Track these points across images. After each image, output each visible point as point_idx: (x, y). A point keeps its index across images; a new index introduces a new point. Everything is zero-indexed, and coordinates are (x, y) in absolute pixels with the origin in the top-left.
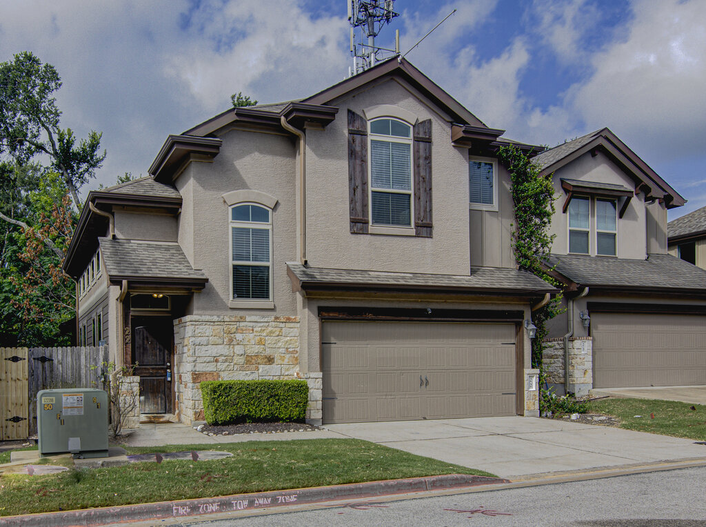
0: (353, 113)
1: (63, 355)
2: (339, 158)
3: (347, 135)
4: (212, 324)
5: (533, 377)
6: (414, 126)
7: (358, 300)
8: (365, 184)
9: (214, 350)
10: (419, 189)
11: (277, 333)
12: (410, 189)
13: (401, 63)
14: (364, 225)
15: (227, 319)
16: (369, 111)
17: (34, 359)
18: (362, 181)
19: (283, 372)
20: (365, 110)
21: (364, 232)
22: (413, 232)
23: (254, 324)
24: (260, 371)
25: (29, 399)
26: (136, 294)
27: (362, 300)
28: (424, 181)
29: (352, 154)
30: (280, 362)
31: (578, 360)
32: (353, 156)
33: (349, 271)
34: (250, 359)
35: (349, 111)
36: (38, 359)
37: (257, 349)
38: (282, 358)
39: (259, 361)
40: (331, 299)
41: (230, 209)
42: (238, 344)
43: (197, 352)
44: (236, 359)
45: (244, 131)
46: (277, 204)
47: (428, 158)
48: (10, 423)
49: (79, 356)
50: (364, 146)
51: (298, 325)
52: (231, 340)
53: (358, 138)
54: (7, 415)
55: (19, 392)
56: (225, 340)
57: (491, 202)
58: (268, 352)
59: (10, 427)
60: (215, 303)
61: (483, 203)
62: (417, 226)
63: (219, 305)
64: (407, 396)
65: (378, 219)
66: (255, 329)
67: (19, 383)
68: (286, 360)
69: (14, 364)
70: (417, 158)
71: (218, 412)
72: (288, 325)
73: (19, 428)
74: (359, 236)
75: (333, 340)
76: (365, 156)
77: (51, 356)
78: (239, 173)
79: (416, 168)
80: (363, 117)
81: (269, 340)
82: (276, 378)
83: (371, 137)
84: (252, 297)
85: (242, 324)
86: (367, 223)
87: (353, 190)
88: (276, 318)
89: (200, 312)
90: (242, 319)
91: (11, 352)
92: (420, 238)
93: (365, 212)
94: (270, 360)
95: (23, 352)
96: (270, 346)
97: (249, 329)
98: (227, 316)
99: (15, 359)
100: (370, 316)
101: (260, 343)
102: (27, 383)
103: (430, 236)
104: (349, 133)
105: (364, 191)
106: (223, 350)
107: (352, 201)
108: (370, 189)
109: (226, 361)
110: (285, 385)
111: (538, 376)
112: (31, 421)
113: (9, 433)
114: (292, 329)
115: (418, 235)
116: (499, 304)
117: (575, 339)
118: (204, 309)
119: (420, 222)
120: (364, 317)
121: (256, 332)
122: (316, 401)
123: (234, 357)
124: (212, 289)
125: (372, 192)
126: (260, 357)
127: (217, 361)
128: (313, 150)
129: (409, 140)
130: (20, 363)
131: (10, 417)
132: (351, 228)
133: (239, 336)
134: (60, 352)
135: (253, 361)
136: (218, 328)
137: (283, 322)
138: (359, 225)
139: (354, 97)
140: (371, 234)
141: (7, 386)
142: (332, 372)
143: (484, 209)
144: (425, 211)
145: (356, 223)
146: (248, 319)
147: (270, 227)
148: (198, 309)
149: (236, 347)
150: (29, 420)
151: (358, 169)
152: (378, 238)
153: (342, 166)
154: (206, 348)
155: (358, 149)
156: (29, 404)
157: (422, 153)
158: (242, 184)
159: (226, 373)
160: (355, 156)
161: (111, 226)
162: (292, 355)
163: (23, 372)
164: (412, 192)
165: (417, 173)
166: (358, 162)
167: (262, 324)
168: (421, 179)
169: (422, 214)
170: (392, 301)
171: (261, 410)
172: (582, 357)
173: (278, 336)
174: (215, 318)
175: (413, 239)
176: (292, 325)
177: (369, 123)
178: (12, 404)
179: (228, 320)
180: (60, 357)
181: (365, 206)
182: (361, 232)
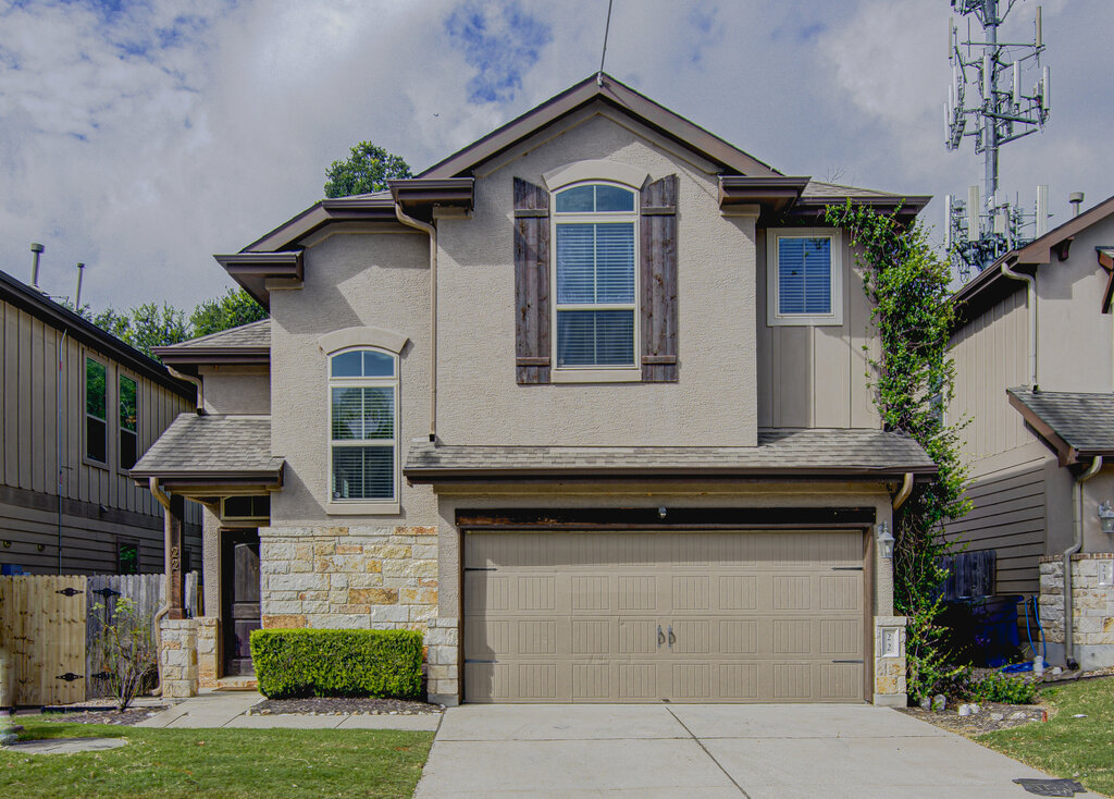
0: (523, 183)
1: (134, 588)
2: (498, 262)
3: (513, 220)
4: (295, 539)
5: (894, 631)
6: (641, 190)
7: (529, 496)
8: (543, 299)
9: (299, 582)
10: (651, 299)
11: (402, 553)
12: (632, 301)
13: (604, 85)
14: (543, 369)
15: (317, 532)
16: (552, 175)
17: (94, 592)
18: (539, 295)
19: (413, 616)
20: (545, 175)
21: (543, 380)
22: (637, 375)
23: (362, 539)
24: (373, 614)
25: (87, 648)
26: (230, 496)
27: (536, 496)
28: (661, 284)
29: (521, 251)
30: (407, 600)
31: (1091, 599)
32: (523, 255)
33: (510, 449)
34: (356, 595)
35: (516, 180)
36: (99, 592)
37: (367, 579)
38: (412, 594)
39: (372, 598)
40: (480, 496)
41: (329, 358)
42: (337, 571)
43: (271, 585)
44: (333, 594)
45: (353, 234)
46: (407, 345)
47: (670, 243)
48: (62, 682)
49: (158, 588)
50: (542, 236)
51: (435, 540)
52: (325, 566)
53: (532, 225)
54: (58, 670)
55: (74, 639)
56: (316, 566)
57: (827, 308)
58: (388, 584)
59: (62, 688)
60: (305, 506)
61: (807, 311)
62: (645, 364)
63: (310, 510)
64: (632, 662)
65: (567, 358)
66: (365, 548)
67: (75, 625)
68: (418, 597)
69: (68, 599)
70: (647, 246)
71: (264, 678)
72: (422, 540)
73: (73, 690)
74: (533, 388)
75: (490, 564)
76: (545, 253)
77: (118, 587)
78: (345, 301)
79: (644, 262)
80: (543, 187)
81: (388, 565)
82: (400, 627)
83: (557, 218)
84: (366, 497)
85: (343, 540)
86: (549, 365)
87: (522, 312)
88: (400, 529)
89: (281, 522)
90: (343, 532)
91: (64, 581)
92: (651, 385)
93: (543, 348)
94: (391, 597)
95: (80, 582)
96: (390, 574)
97: (355, 548)
98: (319, 527)
99: (69, 592)
100: (552, 523)
101: (373, 568)
102: (84, 625)
103: (672, 378)
104: (517, 218)
105: (543, 312)
106: (312, 580)
107: (521, 331)
108: (555, 307)
109: (317, 598)
110: (373, 638)
111: (904, 629)
112: (89, 681)
113: (60, 697)
114: (427, 547)
115: (647, 379)
116: (819, 497)
117: (1084, 557)
118: (286, 517)
119: (651, 357)
120: (540, 524)
121: (367, 551)
122: (449, 665)
123: (332, 592)
124: (300, 485)
125: (558, 311)
126: (373, 591)
127: (302, 598)
128: (451, 253)
129: (633, 217)
130: (76, 596)
131: (62, 673)
132: (519, 374)
133: (338, 559)
134: (131, 582)
135: (362, 598)
136: (305, 546)
137: (412, 536)
138: (533, 371)
139: (526, 154)
140: (555, 384)
141: (58, 630)
142: (487, 618)
143: (812, 323)
144: (662, 337)
145: (526, 366)
146: (352, 532)
147: (394, 384)
148: (277, 518)
149: (334, 576)
150: (86, 679)
151: (532, 276)
152: (569, 389)
153: (504, 275)
154: (283, 578)
155: (532, 241)
156: (87, 655)
157: (656, 235)
158: (351, 319)
159: (318, 616)
160: (528, 253)
161: (199, 396)
162: (429, 589)
163: (81, 611)
164: (636, 306)
165: (647, 272)
166: (532, 264)
167: (377, 540)
168: (654, 280)
169: (656, 342)
170: (597, 497)
171: (334, 678)
172: (1097, 592)
173: (404, 558)
174: (299, 532)
175: (640, 387)
176: (428, 540)
177: (553, 196)
178: (65, 655)
179: (319, 533)
180: (131, 590)
181: (543, 336)
182: (535, 381)
